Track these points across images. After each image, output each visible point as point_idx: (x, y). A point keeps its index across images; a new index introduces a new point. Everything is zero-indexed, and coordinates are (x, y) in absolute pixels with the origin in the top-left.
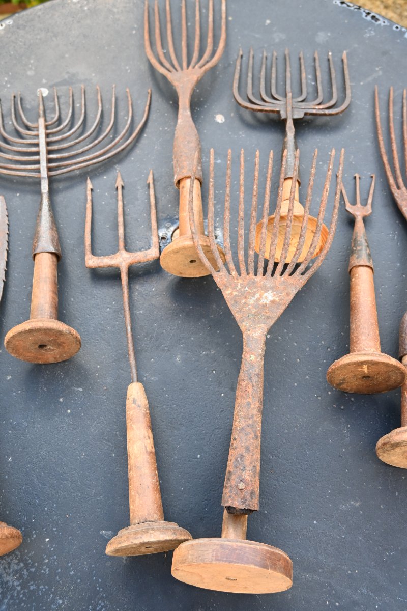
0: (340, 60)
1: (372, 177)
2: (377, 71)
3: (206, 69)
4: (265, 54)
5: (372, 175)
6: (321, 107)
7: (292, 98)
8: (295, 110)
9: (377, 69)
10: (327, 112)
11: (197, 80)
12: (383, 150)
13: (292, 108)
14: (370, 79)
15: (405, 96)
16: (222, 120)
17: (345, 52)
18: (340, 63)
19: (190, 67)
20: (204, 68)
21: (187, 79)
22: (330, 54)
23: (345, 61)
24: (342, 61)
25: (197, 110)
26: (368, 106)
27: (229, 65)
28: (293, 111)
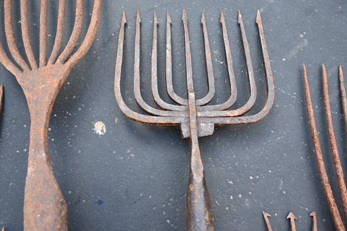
0: (254, 24)
1: (312, 217)
2: (301, 40)
3: (72, 64)
4: (156, 22)
5: (311, 215)
6: (236, 112)
7: (196, 98)
8: (201, 120)
9: (302, 36)
10: (245, 120)
11: (59, 85)
12: (325, 178)
13: (197, 117)
14: (293, 52)
15: (342, 79)
16: (102, 131)
17: (258, 12)
18: (253, 29)
19: (49, 62)
20: (68, 63)
21: (43, 86)
22: (240, 16)
23: (260, 26)
24: (257, 25)
25: (68, 115)
26: (295, 95)
27: (110, 38)
28: (198, 124)
